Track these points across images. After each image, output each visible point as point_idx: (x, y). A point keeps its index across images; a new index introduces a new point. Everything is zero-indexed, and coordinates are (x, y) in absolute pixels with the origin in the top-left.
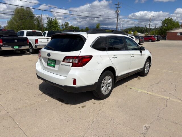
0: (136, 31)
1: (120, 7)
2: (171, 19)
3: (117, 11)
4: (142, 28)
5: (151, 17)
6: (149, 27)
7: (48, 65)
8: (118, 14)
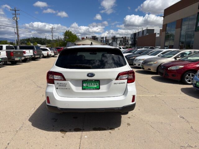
0: (36, 43)
1: (18, 14)
2: (71, 32)
3: (15, 18)
4: (41, 39)
5: (52, 28)
6: (52, 38)
7: (83, 89)
8: (17, 22)
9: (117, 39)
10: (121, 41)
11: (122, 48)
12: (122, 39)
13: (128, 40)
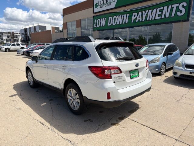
9: (2, 34)
10: (8, 36)
11: (20, 44)
12: (10, 34)
13: (17, 35)
